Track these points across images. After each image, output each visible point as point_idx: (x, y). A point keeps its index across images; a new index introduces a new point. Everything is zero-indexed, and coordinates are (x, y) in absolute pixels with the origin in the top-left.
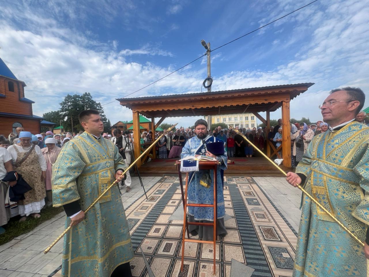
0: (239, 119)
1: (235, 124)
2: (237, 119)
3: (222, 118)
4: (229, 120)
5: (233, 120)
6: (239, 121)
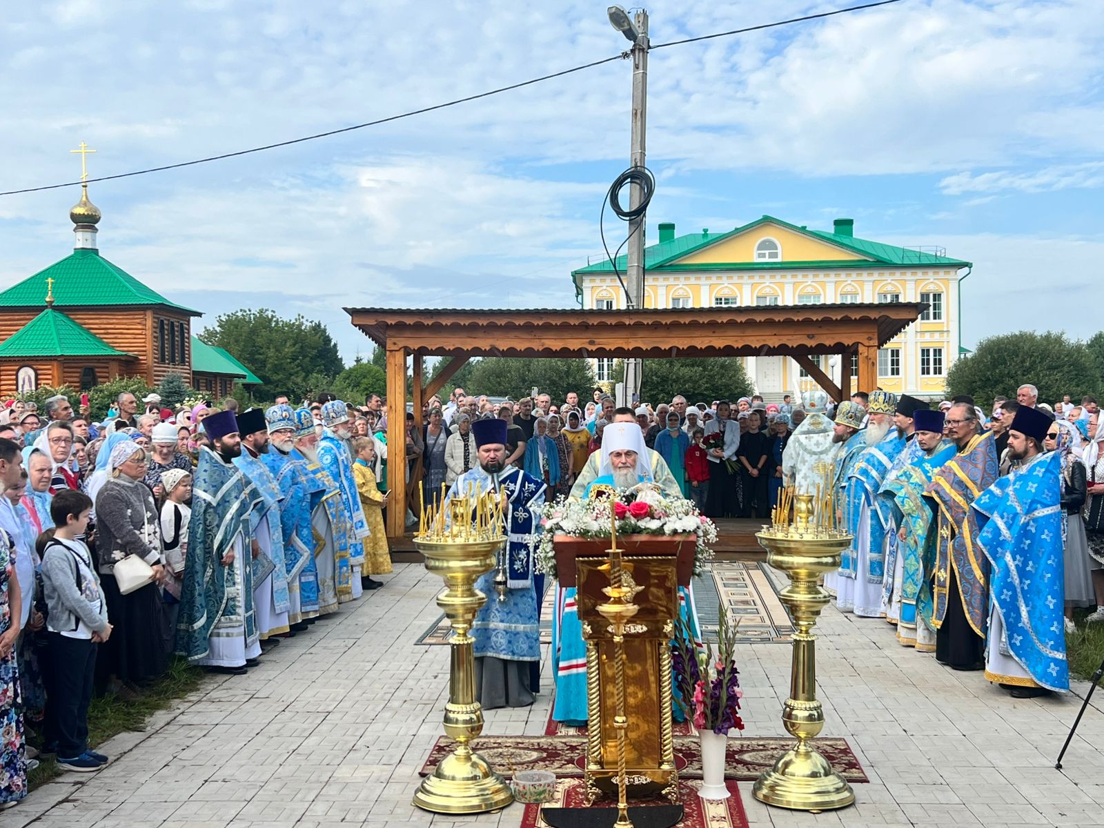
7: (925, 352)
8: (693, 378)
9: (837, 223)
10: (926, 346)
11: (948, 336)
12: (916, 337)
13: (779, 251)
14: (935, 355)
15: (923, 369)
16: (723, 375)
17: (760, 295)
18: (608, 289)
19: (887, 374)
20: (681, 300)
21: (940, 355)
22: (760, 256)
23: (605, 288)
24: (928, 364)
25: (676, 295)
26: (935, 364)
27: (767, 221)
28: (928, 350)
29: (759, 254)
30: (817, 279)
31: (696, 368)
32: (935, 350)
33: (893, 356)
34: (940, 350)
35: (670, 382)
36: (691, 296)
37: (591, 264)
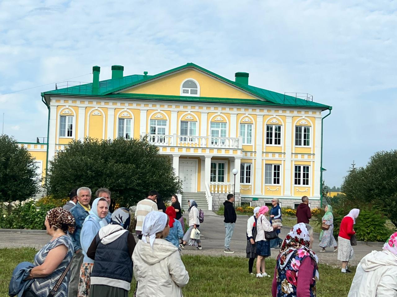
0: (233, 135)
1: (213, 158)
2: (223, 132)
3: (143, 114)
4: (184, 131)
5: (203, 134)
6: (233, 145)
7: (297, 168)
8: (127, 174)
9: (238, 75)
10: (298, 164)
11: (313, 158)
12: (292, 157)
13: (198, 89)
14: (304, 171)
15: (296, 180)
16: (154, 173)
17: (183, 120)
18: (70, 108)
19: (271, 183)
20: (125, 120)
21: (308, 171)
22: (185, 91)
23: (67, 107)
24: (299, 177)
25: (122, 116)
26: (304, 177)
27: (190, 67)
28: (300, 167)
29: (184, 90)
30: (224, 111)
31: (129, 165)
32: (304, 167)
33: (275, 170)
34: (308, 168)
35: (104, 176)
36: (133, 118)
37: (58, 88)
